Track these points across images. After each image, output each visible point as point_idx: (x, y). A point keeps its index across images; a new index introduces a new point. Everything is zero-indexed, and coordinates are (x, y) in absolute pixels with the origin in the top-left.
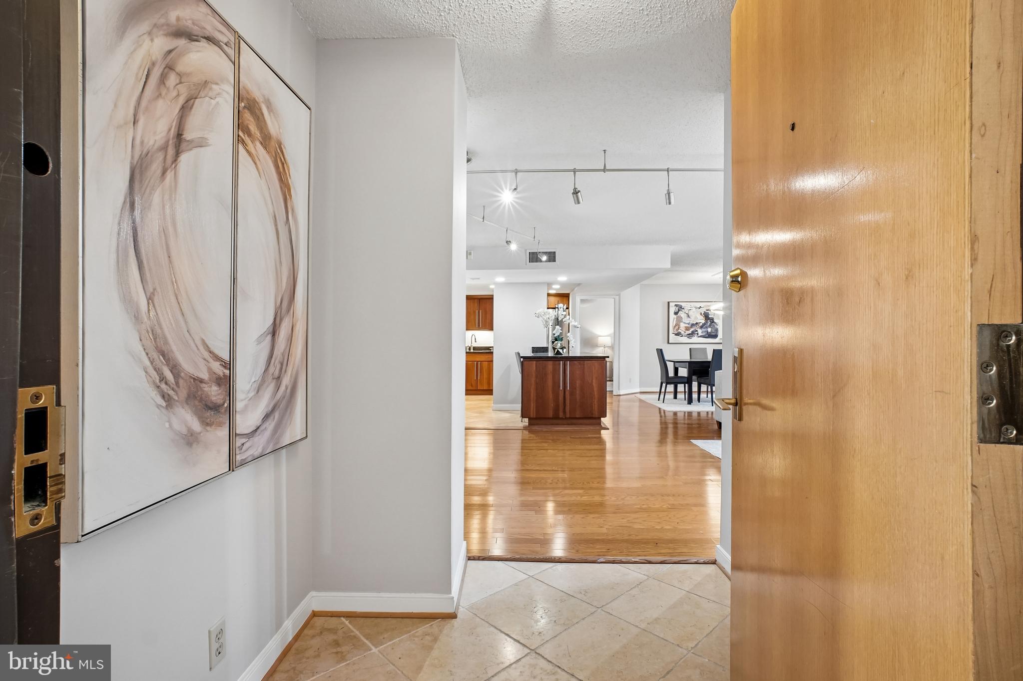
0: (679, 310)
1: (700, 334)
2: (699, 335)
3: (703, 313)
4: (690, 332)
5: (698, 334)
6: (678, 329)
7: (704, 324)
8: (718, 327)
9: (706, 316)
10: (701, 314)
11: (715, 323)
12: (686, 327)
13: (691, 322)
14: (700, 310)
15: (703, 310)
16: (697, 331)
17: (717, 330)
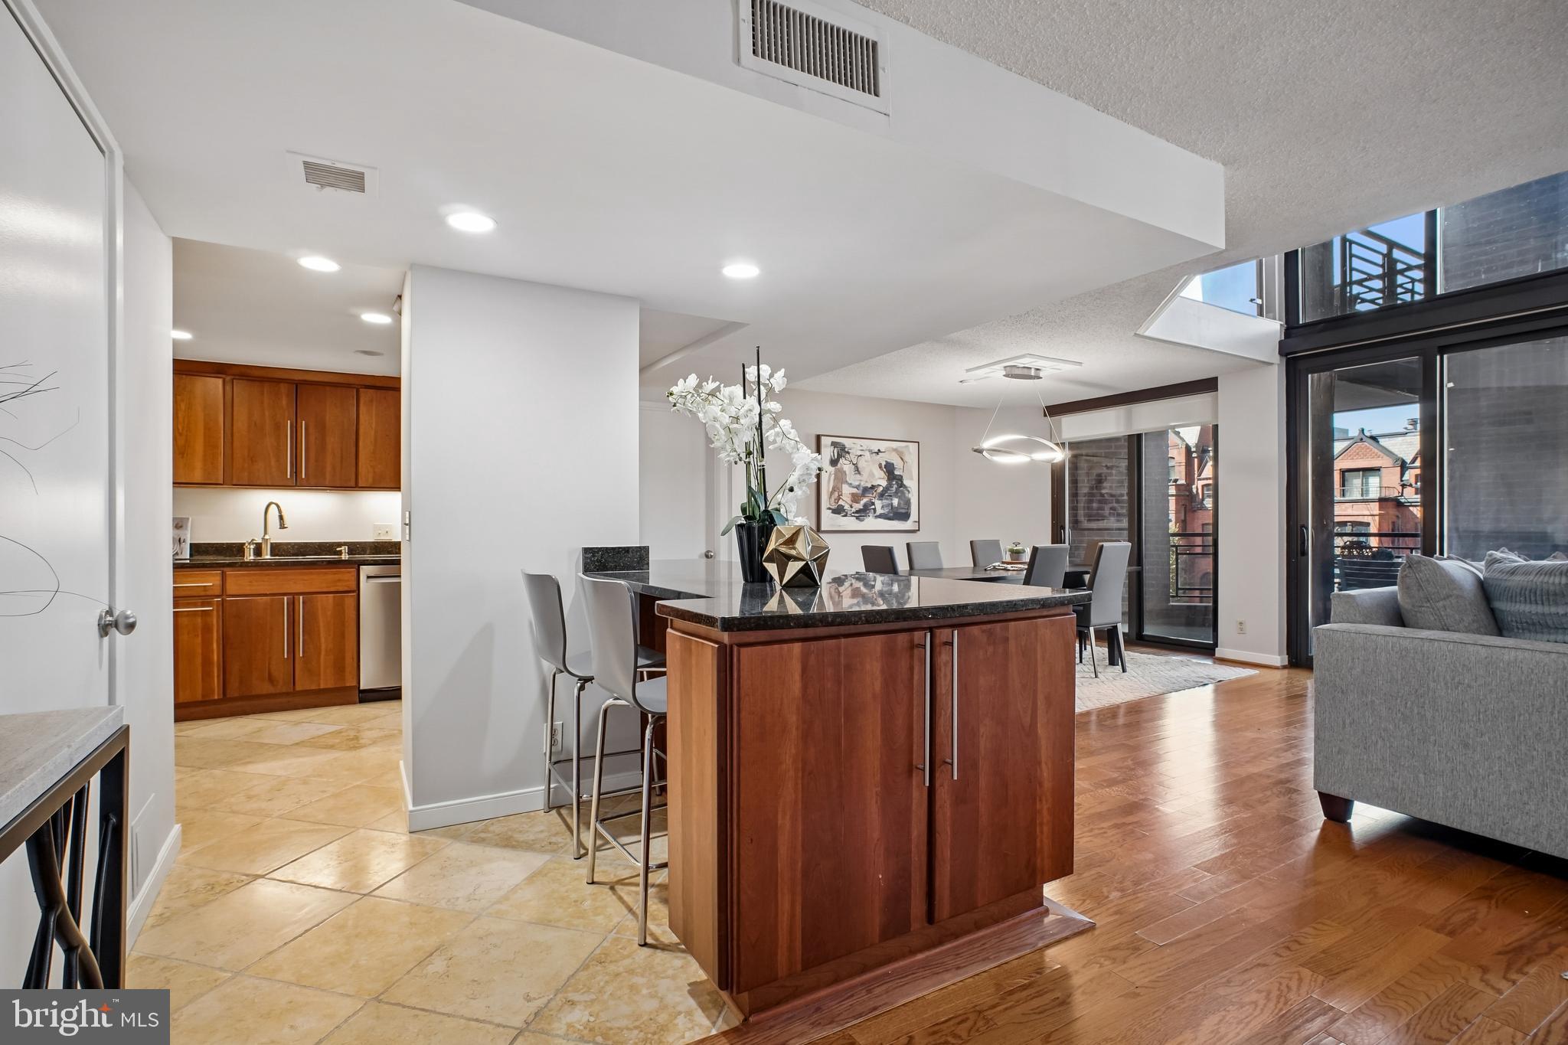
0: (840, 456)
1: (879, 511)
2: (878, 513)
3: (884, 464)
4: (859, 506)
5: (875, 510)
6: (839, 498)
7: (886, 489)
8: (910, 496)
9: (889, 469)
10: (880, 466)
11: (905, 487)
12: (853, 495)
13: (863, 484)
14: (878, 457)
15: (883, 459)
16: (873, 504)
17: (908, 503)
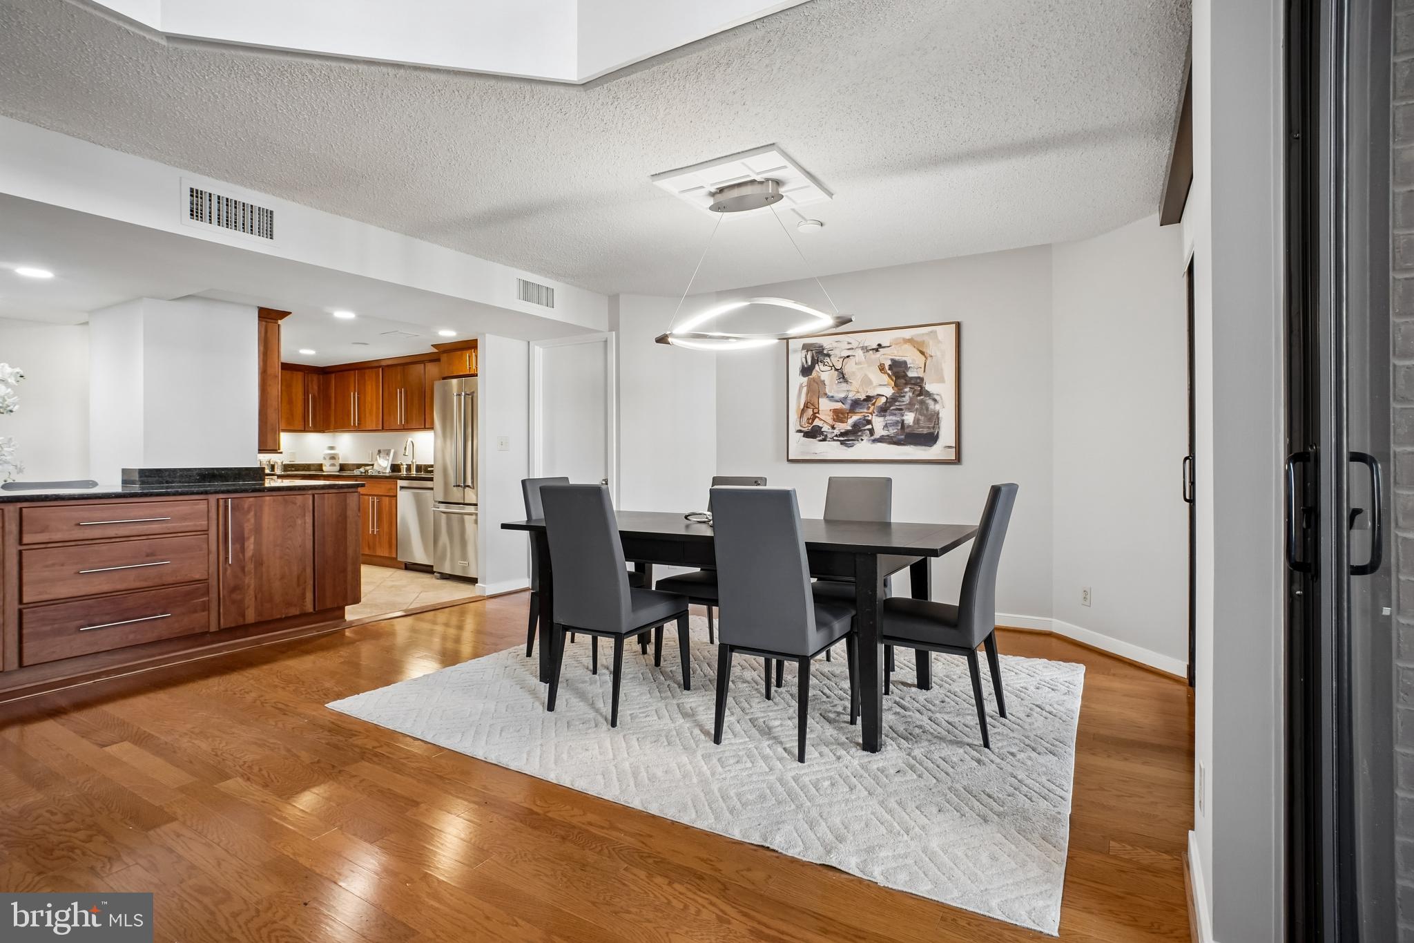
0: (815, 362)
1: (880, 431)
2: (877, 435)
3: (888, 363)
4: (847, 426)
5: (872, 432)
6: (814, 417)
7: (892, 400)
8: (937, 407)
9: (898, 371)
10: (882, 368)
11: (928, 394)
12: (836, 412)
13: (852, 396)
14: (878, 355)
15: (885, 358)
16: (869, 422)
17: (935, 418)
